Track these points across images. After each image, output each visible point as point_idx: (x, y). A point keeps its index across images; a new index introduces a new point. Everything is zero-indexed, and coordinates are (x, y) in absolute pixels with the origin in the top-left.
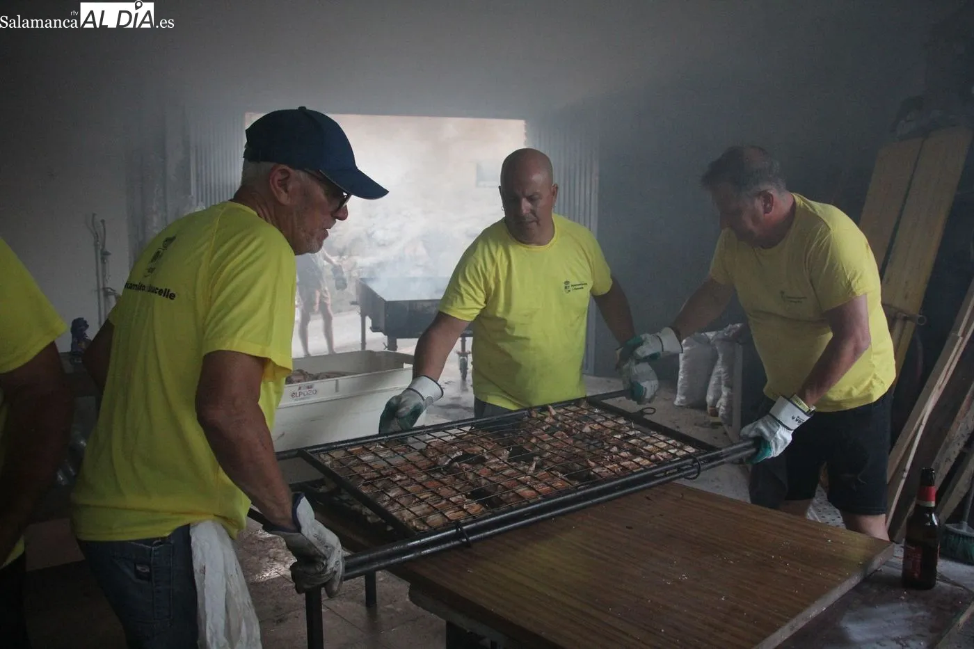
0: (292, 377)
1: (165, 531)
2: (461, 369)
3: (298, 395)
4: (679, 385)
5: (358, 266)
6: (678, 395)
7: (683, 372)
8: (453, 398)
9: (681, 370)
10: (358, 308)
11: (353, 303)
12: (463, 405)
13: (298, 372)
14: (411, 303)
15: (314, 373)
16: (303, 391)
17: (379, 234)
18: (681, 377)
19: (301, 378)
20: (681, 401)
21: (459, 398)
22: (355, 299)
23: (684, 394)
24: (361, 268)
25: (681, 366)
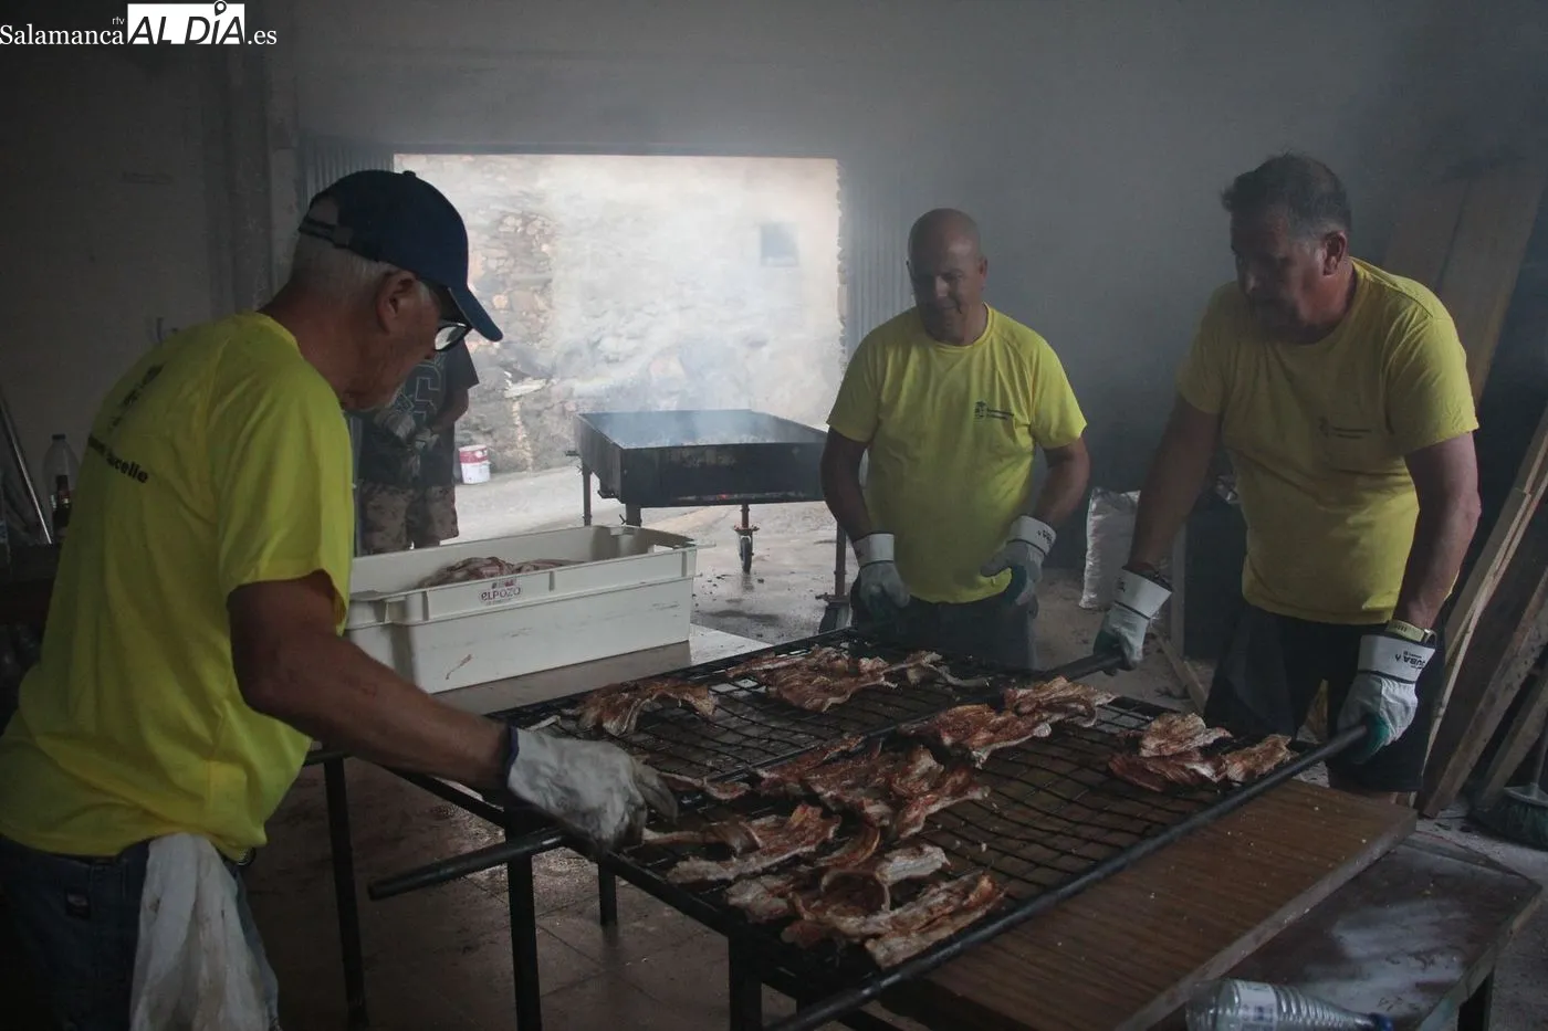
0: (481, 570)
1: (109, 845)
2: (741, 555)
3: (492, 596)
4: (1087, 575)
5: (575, 394)
6: (1085, 591)
7: (1092, 555)
8: (730, 601)
9: (1089, 552)
10: (579, 461)
11: (571, 453)
12: (747, 612)
13: (490, 562)
14: (662, 450)
15: (515, 561)
16: (499, 590)
17: (609, 344)
18: (1089, 564)
19: (496, 569)
20: (1091, 601)
21: (738, 601)
22: (573, 445)
23: (1094, 591)
24: (580, 397)
25: (1090, 545)
